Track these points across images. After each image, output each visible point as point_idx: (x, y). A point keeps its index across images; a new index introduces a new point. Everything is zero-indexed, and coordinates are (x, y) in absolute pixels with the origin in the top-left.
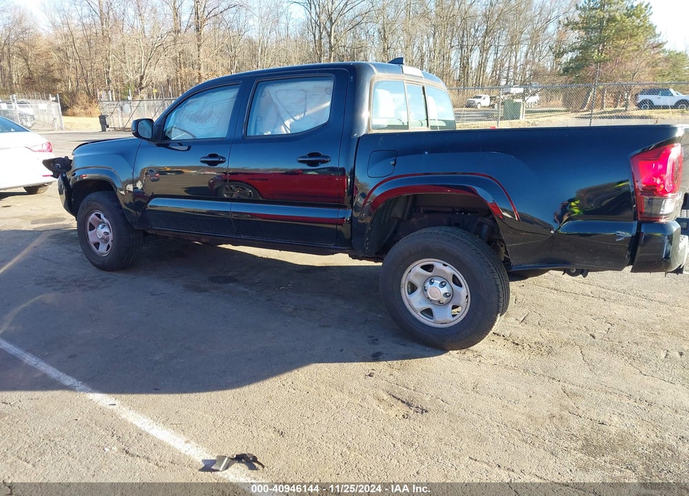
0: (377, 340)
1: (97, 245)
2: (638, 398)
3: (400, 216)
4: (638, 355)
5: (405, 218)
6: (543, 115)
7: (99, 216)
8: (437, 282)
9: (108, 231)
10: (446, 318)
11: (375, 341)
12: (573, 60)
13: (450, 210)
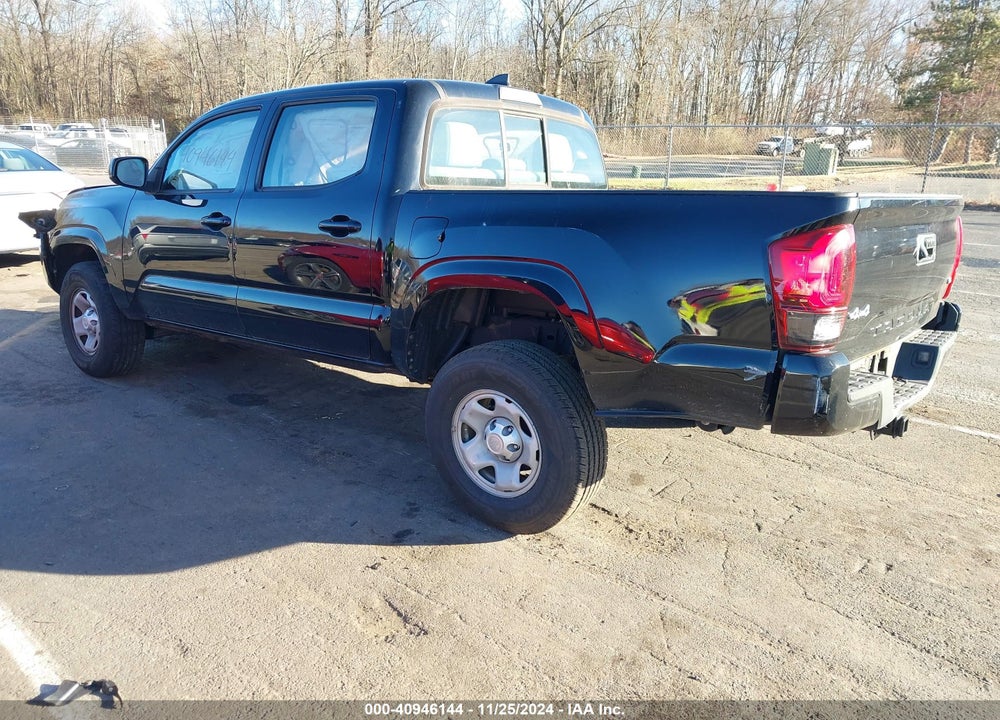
0: (417, 510)
1: (84, 338)
2: (778, 637)
3: (468, 321)
4: (815, 565)
5: (476, 323)
6: (872, 168)
7: (84, 296)
8: (500, 427)
9: (97, 319)
10: (510, 483)
11: (412, 510)
12: (921, 87)
13: (543, 314)
